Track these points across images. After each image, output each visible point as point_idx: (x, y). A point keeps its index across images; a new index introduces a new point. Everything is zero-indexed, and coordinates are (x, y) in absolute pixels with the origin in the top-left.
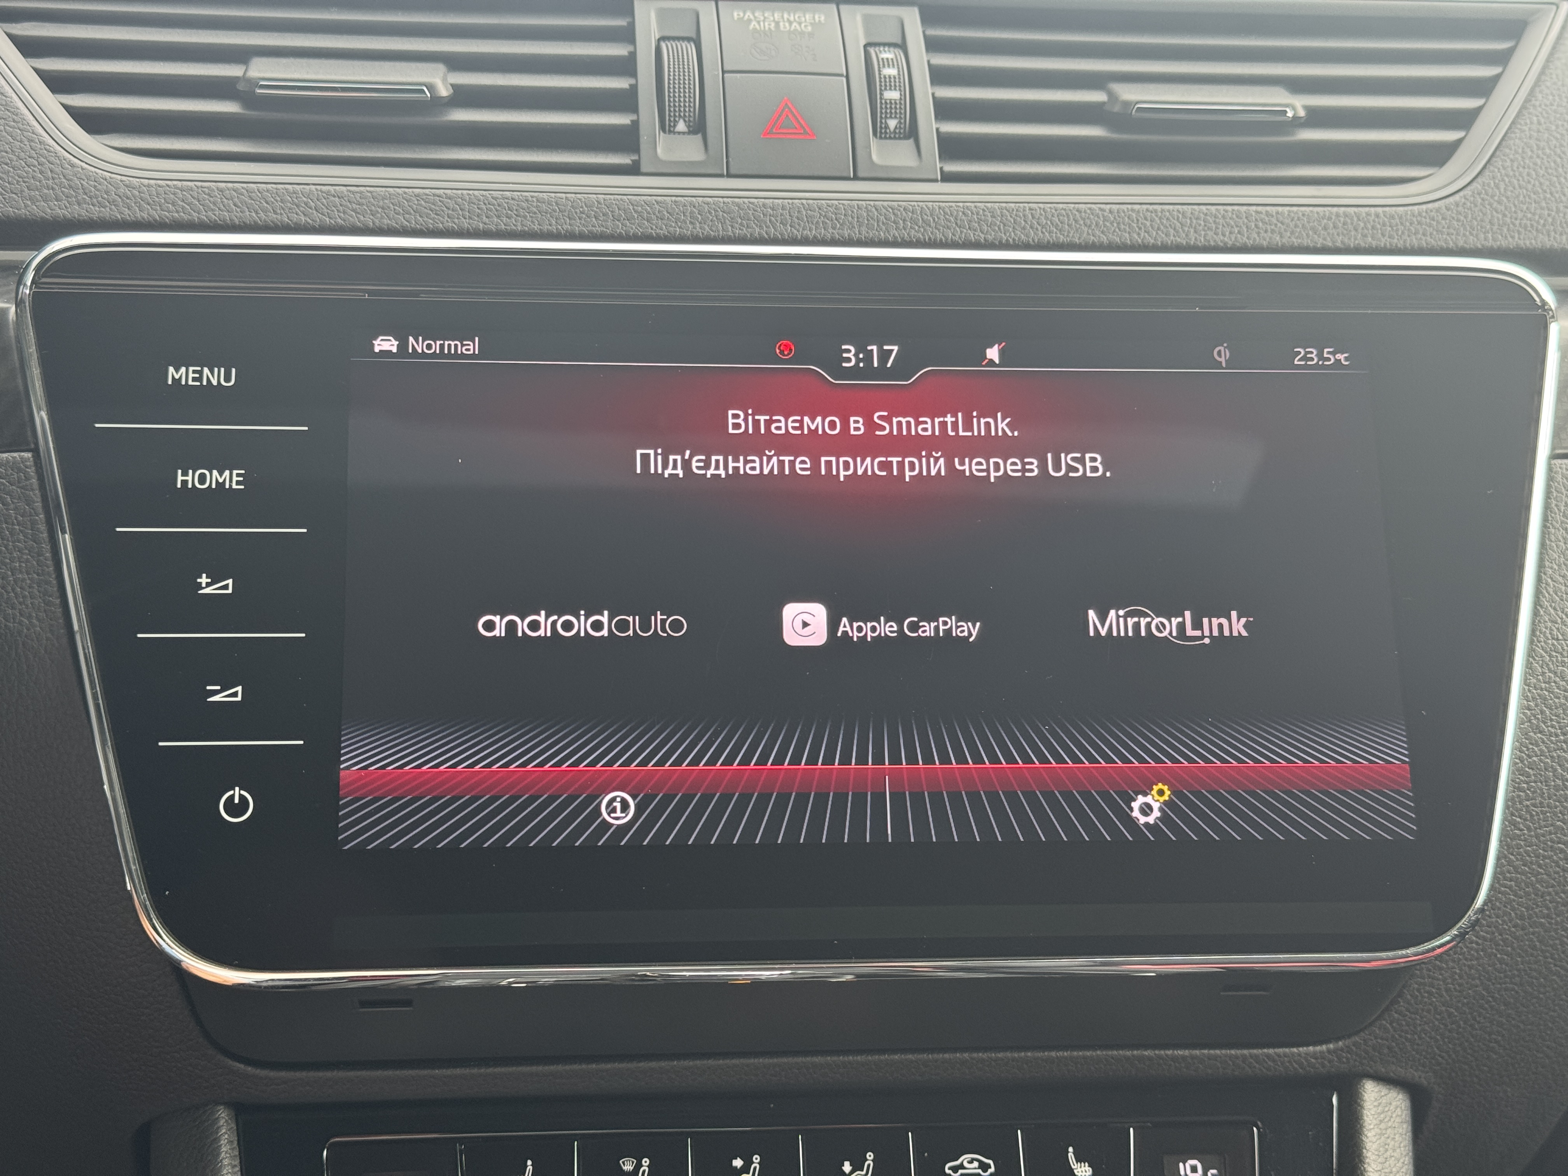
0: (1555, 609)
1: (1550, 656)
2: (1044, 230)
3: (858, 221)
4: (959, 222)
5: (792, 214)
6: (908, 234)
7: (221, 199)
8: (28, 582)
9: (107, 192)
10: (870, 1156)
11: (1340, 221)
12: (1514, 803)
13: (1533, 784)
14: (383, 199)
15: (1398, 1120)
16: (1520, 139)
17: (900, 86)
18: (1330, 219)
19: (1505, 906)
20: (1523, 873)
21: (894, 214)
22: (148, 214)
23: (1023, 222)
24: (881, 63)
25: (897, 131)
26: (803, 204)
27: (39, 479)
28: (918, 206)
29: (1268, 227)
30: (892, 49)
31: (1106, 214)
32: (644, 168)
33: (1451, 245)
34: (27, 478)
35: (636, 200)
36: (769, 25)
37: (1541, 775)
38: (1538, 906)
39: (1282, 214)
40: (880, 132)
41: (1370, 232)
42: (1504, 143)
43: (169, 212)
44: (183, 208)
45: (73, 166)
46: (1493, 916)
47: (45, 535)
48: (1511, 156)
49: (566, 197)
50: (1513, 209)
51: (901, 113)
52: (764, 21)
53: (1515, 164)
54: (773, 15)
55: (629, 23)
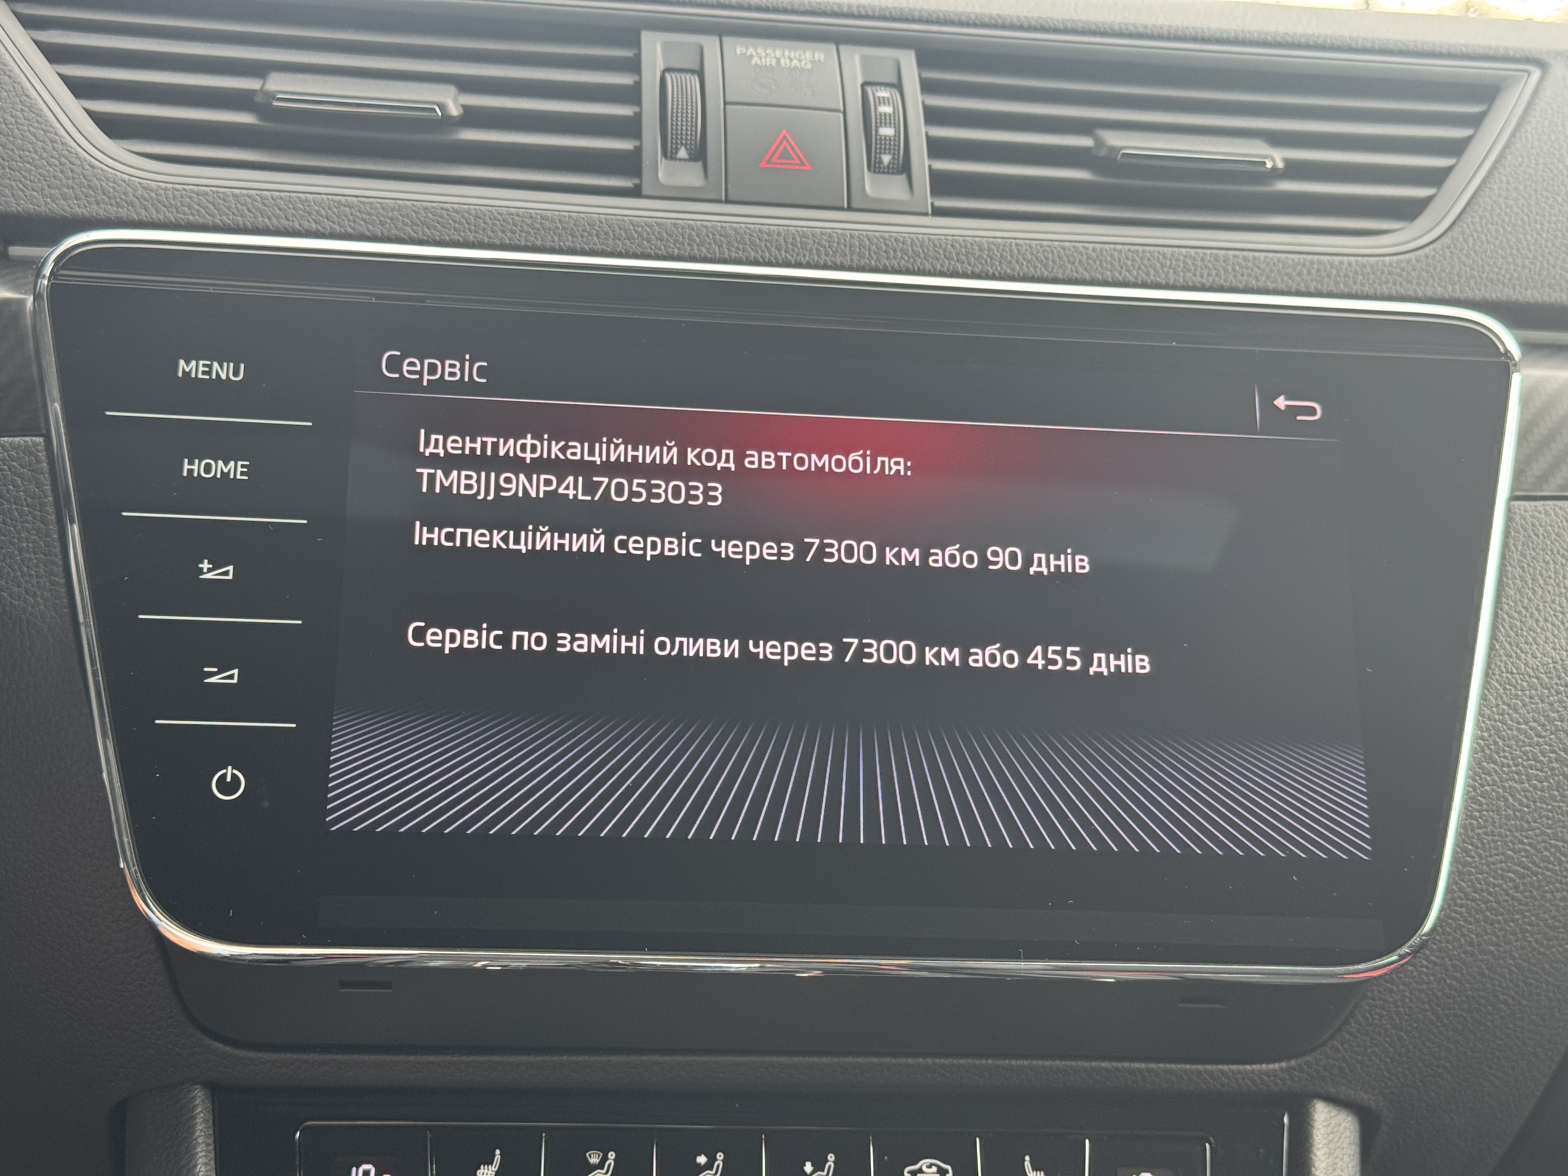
0: (1510, 644)
1: (1505, 689)
2: (1029, 265)
3: (850, 250)
4: (947, 254)
5: (787, 240)
6: (898, 264)
7: (236, 204)
8: (35, 561)
9: (125, 194)
10: (831, 1157)
11: (1313, 268)
12: (1466, 831)
13: (1485, 813)
14: (393, 210)
15: (1347, 1141)
16: (1490, 197)
17: (895, 124)
18: (1304, 265)
19: (1455, 932)
20: (1473, 900)
21: (886, 244)
22: (164, 216)
23: (1009, 257)
24: (877, 101)
25: (891, 166)
26: (797, 231)
27: (49, 464)
28: (909, 237)
29: (1245, 271)
30: (888, 89)
31: (1089, 252)
32: (646, 191)
33: (1420, 294)
34: (38, 462)
35: (636, 221)
36: (771, 61)
37: (1493, 804)
38: (1487, 933)
39: (1259, 259)
40: (875, 167)
41: (1343, 280)
42: (1474, 201)
43: (184, 214)
44: (198, 211)
45: (93, 167)
46: (1443, 941)
47: (53, 517)
48: (1480, 213)
49: (570, 216)
50: (1481, 263)
51: (894, 149)
52: (766, 57)
53: (1484, 221)
54: (774, 53)
55: (635, 55)
